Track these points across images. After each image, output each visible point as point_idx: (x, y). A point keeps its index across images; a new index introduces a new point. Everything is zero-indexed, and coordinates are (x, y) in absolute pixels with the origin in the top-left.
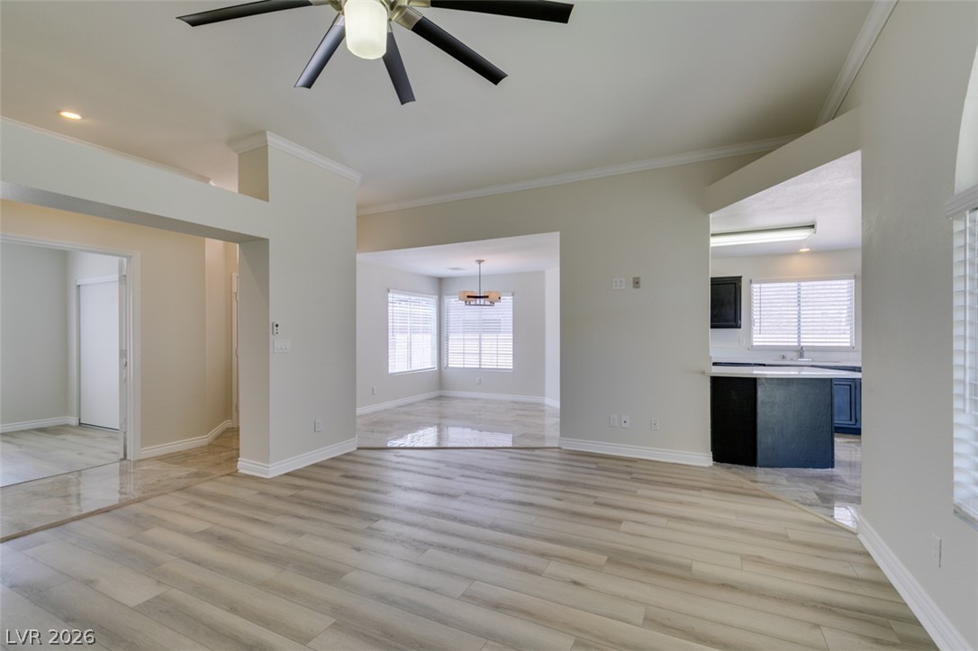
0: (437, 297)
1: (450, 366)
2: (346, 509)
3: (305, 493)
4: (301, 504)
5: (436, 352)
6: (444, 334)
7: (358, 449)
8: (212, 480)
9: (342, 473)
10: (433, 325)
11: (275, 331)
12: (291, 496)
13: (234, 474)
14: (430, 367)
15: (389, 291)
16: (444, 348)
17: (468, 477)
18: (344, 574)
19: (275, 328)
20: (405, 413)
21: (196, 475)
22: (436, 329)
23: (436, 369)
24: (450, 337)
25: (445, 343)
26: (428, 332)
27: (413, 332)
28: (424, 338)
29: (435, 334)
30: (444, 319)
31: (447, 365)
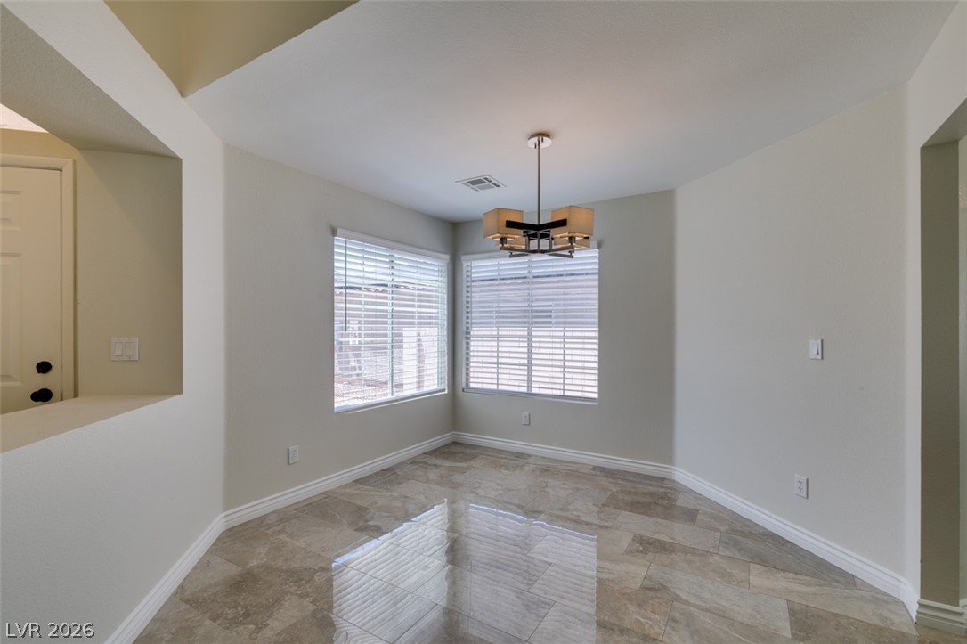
0: (447, 257)
1: (472, 385)
6: (462, 327)
10: (441, 310)
14: (435, 388)
15: (334, 232)
16: (462, 353)
22: (446, 318)
23: (446, 392)
24: (472, 333)
25: (464, 342)
26: (430, 323)
27: (399, 323)
28: (422, 333)
29: (446, 327)
30: (463, 300)
31: (467, 385)
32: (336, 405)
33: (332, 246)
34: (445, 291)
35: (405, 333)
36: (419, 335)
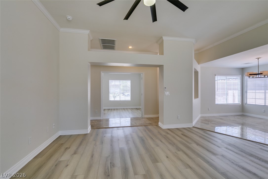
0: (241, 76)
1: (248, 103)
2: (174, 144)
3: (168, 135)
4: (165, 138)
5: (240, 97)
6: (245, 90)
7: (193, 127)
8: (152, 125)
9: (182, 133)
11: (165, 90)
12: (164, 135)
13: (157, 125)
14: (237, 103)
15: (215, 75)
16: (245, 96)
17: (228, 149)
18: (158, 162)
19: (165, 89)
20: (221, 119)
21: (150, 124)
22: (240, 88)
23: (240, 104)
24: (248, 92)
25: (245, 94)
26: (236, 90)
27: (228, 90)
28: (234, 91)
29: (240, 90)
30: (245, 85)
31: (246, 103)
32: (216, 103)
33: (215, 77)
34: (240, 83)
35: (229, 92)
36: (233, 92)
